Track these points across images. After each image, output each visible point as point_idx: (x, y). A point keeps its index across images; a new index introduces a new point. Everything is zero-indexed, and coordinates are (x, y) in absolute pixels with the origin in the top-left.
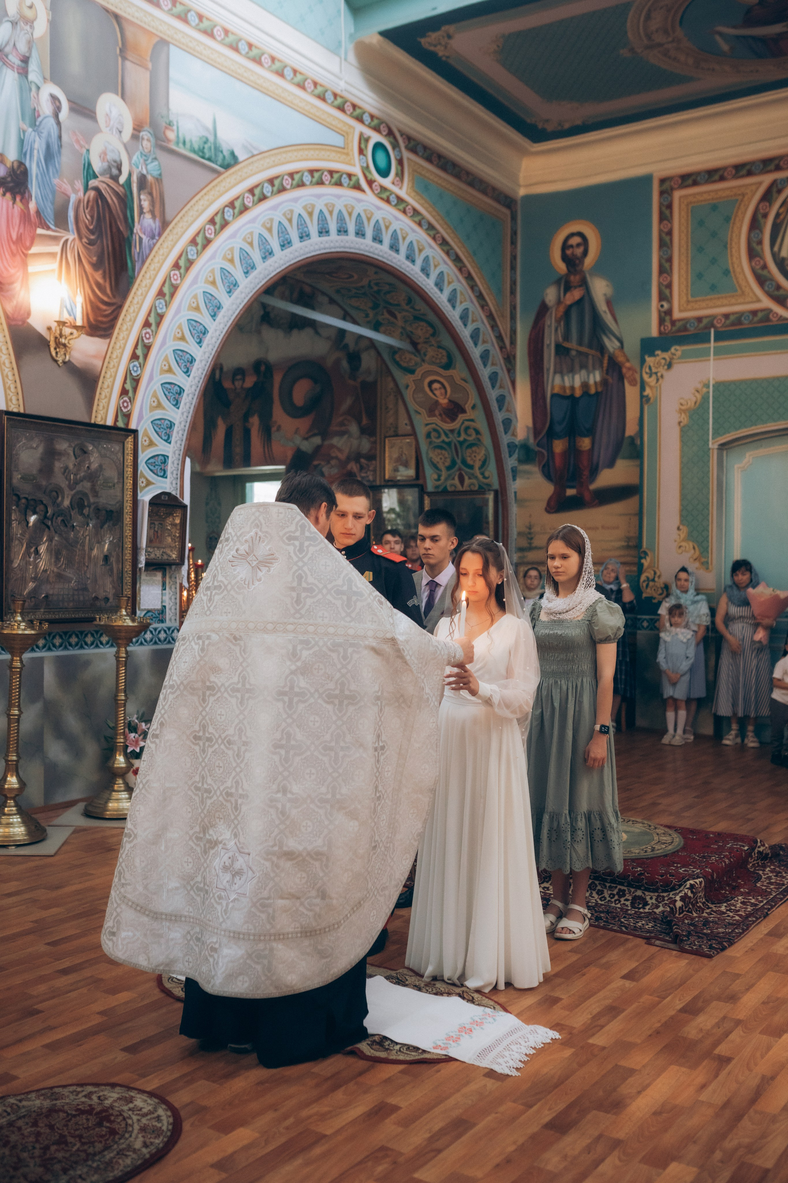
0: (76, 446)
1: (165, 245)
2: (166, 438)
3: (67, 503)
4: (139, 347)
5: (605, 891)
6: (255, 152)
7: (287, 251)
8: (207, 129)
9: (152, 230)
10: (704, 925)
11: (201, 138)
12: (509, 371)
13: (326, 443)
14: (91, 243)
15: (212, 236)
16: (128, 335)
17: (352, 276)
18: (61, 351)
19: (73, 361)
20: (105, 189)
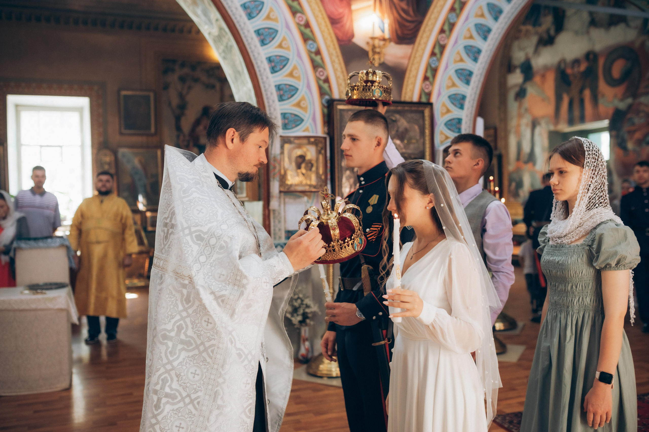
2: (460, 107)
4: (437, 47)
13: (636, 101)
16: (427, 41)
18: (376, 57)
19: (387, 62)
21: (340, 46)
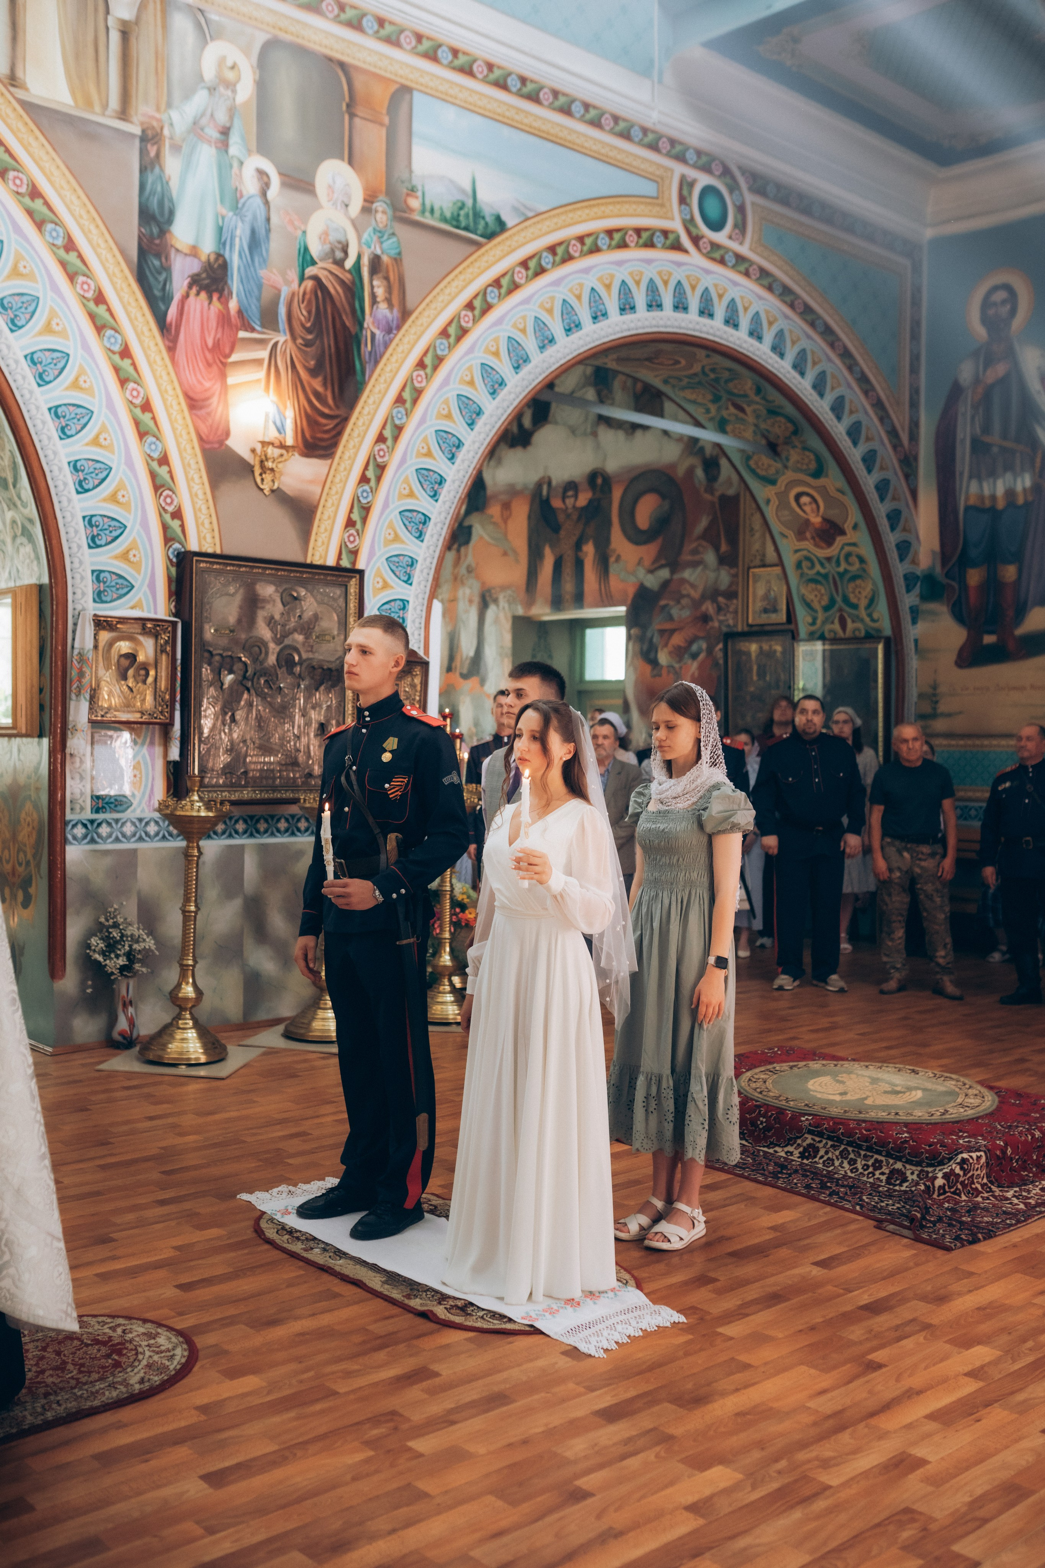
0: (285, 590)
1: (406, 340)
2: (405, 579)
3: (272, 659)
4: (371, 467)
5: (859, 1160)
6: (530, 214)
7: (575, 336)
8: (463, 191)
9: (388, 323)
10: (969, 1211)
11: (455, 204)
12: (907, 477)
13: (676, 576)
14: (308, 344)
15: (470, 325)
16: (356, 454)
17: (678, 362)
18: (267, 476)
19: (284, 488)
20: (327, 277)
21: (204, 451)
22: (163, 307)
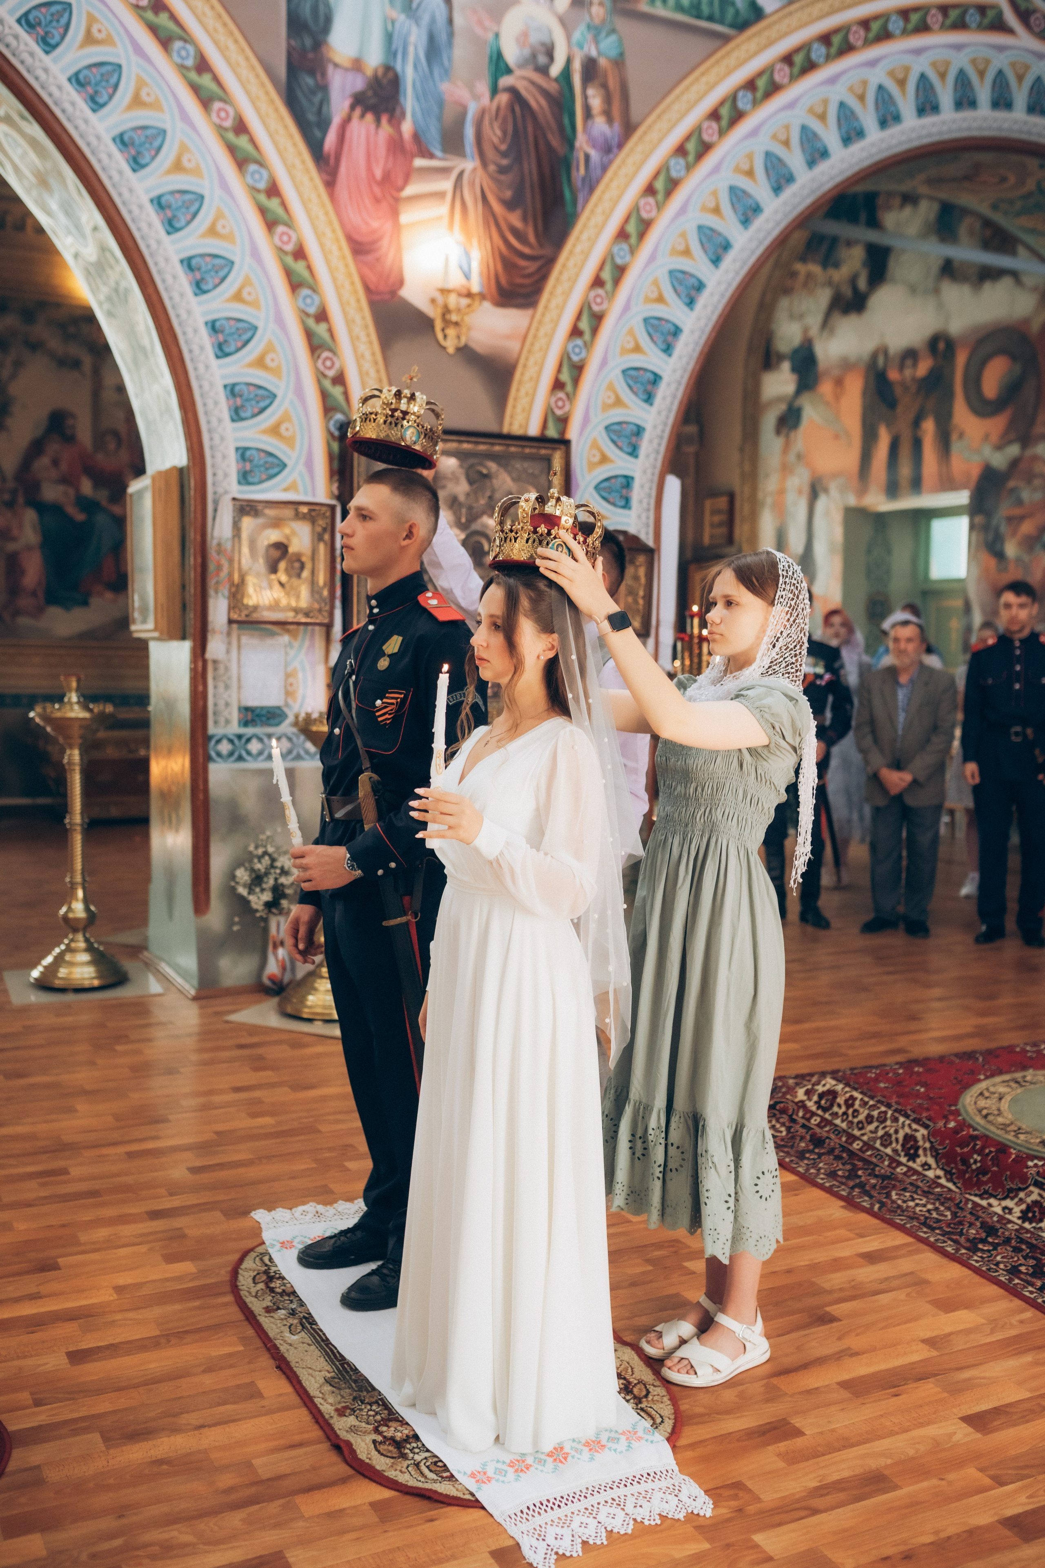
1: (630, 160)
2: (630, 450)
4: (585, 317)
7: (856, 147)
9: (606, 141)
13: (1029, 453)
14: (502, 170)
15: (715, 138)
16: (564, 304)
18: (451, 332)
19: (473, 345)
20: (526, 89)
21: (372, 304)
22: (318, 133)
